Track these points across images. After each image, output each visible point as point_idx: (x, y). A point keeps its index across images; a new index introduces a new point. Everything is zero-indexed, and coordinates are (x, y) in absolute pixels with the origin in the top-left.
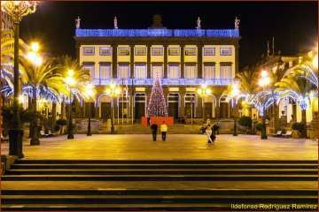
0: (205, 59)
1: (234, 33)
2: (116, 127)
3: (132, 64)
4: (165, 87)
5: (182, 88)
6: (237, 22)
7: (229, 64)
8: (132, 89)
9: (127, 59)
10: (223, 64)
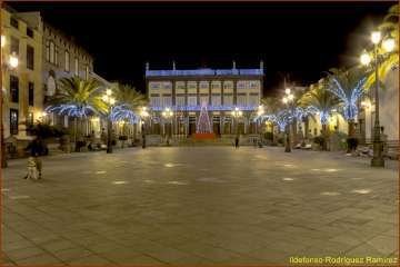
0: (239, 91)
1: (260, 72)
2: (170, 141)
3: (186, 95)
4: (210, 112)
5: (222, 112)
6: (262, 64)
7: (257, 94)
8: (186, 113)
9: (183, 91)
10: (252, 94)
